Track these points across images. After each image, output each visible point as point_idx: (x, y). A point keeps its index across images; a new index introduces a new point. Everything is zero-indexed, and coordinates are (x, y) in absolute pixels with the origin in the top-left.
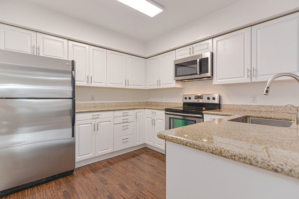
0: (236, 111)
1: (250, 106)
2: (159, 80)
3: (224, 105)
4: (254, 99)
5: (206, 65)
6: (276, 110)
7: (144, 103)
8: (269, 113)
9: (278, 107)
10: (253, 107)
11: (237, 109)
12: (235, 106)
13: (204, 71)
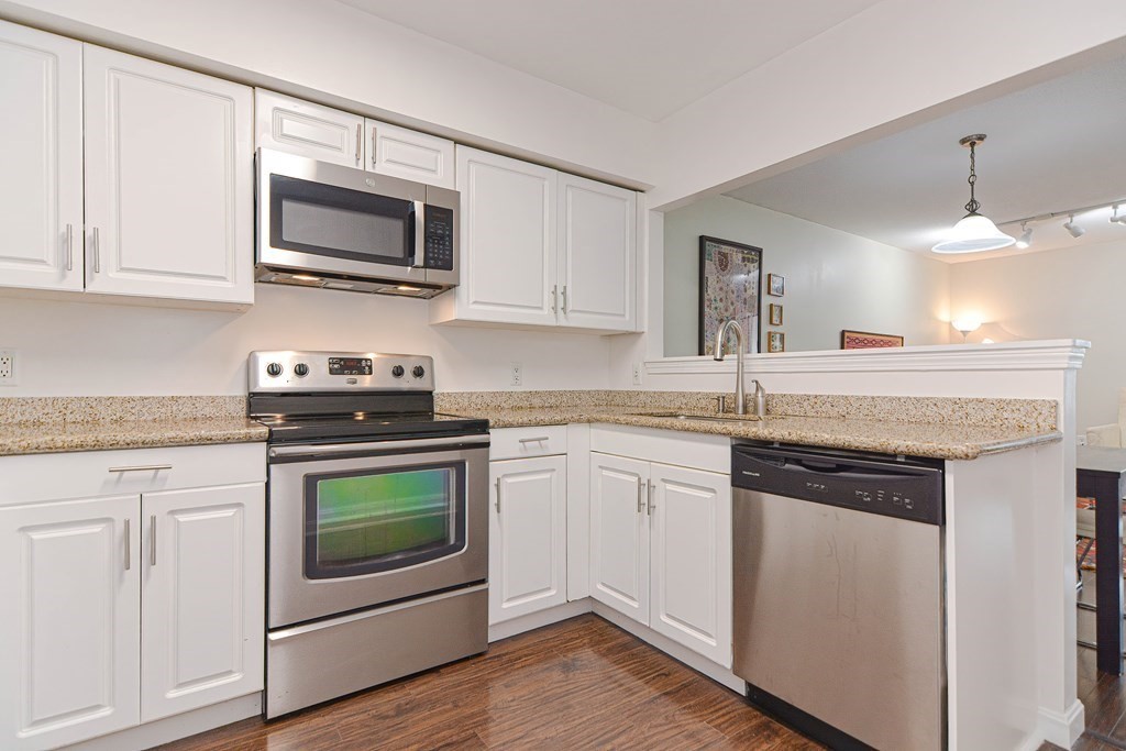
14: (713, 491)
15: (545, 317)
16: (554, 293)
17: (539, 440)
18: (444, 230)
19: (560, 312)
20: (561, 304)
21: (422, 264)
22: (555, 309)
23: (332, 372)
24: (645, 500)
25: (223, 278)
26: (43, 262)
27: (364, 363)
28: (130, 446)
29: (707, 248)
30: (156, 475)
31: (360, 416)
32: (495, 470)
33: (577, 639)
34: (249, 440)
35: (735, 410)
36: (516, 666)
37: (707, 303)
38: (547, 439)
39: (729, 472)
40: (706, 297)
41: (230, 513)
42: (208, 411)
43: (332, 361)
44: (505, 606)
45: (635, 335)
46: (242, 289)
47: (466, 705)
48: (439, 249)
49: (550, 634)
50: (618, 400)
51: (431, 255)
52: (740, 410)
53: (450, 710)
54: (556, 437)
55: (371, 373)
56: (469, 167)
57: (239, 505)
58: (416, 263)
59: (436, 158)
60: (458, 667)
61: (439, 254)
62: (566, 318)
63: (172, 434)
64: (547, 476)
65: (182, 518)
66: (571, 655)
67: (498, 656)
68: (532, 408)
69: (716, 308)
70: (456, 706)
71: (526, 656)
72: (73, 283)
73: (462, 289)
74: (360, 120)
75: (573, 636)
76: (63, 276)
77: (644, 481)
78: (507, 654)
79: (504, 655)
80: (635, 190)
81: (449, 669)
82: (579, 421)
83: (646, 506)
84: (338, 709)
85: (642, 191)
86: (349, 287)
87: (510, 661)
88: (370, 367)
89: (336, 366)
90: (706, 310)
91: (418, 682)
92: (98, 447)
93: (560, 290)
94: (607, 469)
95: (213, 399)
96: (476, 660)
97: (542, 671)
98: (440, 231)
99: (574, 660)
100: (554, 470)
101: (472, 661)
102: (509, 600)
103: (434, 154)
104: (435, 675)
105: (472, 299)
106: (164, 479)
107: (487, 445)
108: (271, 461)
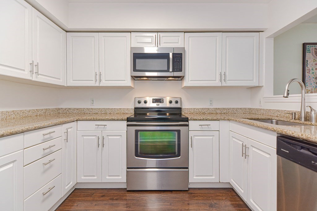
0: (196, 115)
1: (208, 109)
2: (98, 73)
3: (185, 109)
4: (211, 102)
5: (179, 62)
6: (228, 112)
7: (53, 110)
8: (222, 114)
9: (229, 109)
10: (210, 109)
11: (197, 112)
12: (196, 109)
13: (177, 69)
14: (270, 155)
15: (217, 83)
16: (221, 75)
17: (207, 125)
18: (179, 60)
19: (223, 81)
20: (223, 78)
21: (172, 71)
22: (221, 81)
23: (153, 102)
24: (244, 152)
25: (125, 80)
26: (93, 80)
27: (161, 100)
28: (99, 120)
29: (307, 47)
30: (104, 127)
31: (168, 114)
32: (191, 134)
33: (221, 196)
34: (122, 120)
35: (300, 119)
36: (195, 199)
37: (307, 71)
38: (210, 125)
39: (276, 148)
40: (306, 68)
41: (119, 137)
42: (127, 112)
43: (153, 99)
44: (195, 178)
45: (259, 87)
46: (129, 82)
47: (173, 205)
48: (178, 66)
49: (212, 191)
50: (253, 112)
51: (175, 68)
52: (303, 119)
53: (168, 205)
54: (214, 125)
55: (163, 103)
56: (189, 38)
57: (121, 136)
58: (170, 71)
59: (178, 39)
60: (178, 192)
61: (178, 67)
62: (226, 83)
63: (107, 118)
64: (211, 137)
65: (110, 137)
66: (215, 201)
67: (192, 193)
68: (217, 113)
69: (313, 73)
70: (171, 205)
71: (200, 196)
72: (97, 84)
73: (186, 77)
74: (156, 34)
75: (220, 195)
76: (96, 83)
77: (244, 145)
78: (194, 193)
79: (193, 193)
80: (259, 32)
81: (175, 192)
82: (224, 120)
83: (245, 155)
84: (143, 193)
85: (262, 32)
86: (157, 79)
87: (194, 196)
88: (163, 101)
89: (154, 101)
90: (307, 74)
91: (165, 193)
92: (94, 120)
93: (223, 74)
94: (234, 138)
95: (128, 109)
96: (184, 192)
97: (202, 203)
98: (178, 60)
99: (215, 204)
100: (214, 136)
101: (183, 192)
102: (196, 176)
103: (177, 38)
104: (171, 192)
105: (190, 80)
106: (106, 128)
107: (188, 125)
108: (128, 125)
